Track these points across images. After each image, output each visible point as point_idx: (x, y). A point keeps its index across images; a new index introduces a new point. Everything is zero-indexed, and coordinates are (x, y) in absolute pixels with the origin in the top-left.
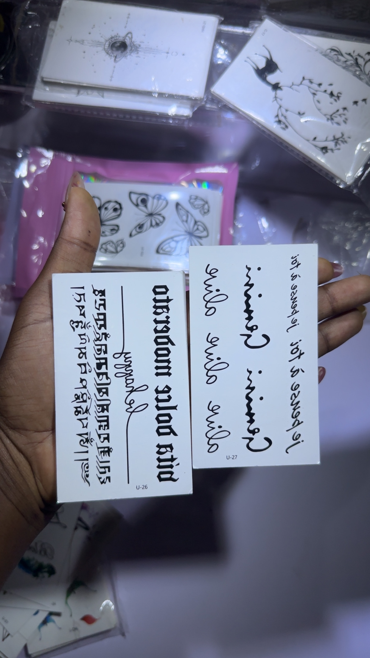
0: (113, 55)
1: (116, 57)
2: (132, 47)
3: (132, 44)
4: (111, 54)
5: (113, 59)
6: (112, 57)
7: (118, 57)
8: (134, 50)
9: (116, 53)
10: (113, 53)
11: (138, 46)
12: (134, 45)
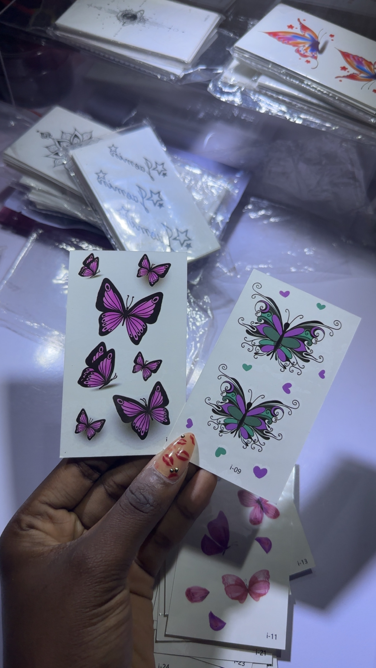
0: (123, 21)
1: (125, 23)
2: (141, 20)
3: (142, 17)
4: (122, 20)
5: (122, 23)
6: (121, 22)
7: (126, 23)
8: (142, 21)
9: (125, 21)
10: (123, 20)
11: (146, 20)
12: (143, 18)
